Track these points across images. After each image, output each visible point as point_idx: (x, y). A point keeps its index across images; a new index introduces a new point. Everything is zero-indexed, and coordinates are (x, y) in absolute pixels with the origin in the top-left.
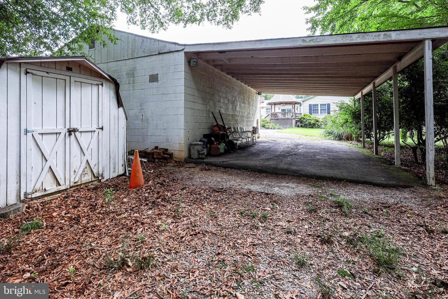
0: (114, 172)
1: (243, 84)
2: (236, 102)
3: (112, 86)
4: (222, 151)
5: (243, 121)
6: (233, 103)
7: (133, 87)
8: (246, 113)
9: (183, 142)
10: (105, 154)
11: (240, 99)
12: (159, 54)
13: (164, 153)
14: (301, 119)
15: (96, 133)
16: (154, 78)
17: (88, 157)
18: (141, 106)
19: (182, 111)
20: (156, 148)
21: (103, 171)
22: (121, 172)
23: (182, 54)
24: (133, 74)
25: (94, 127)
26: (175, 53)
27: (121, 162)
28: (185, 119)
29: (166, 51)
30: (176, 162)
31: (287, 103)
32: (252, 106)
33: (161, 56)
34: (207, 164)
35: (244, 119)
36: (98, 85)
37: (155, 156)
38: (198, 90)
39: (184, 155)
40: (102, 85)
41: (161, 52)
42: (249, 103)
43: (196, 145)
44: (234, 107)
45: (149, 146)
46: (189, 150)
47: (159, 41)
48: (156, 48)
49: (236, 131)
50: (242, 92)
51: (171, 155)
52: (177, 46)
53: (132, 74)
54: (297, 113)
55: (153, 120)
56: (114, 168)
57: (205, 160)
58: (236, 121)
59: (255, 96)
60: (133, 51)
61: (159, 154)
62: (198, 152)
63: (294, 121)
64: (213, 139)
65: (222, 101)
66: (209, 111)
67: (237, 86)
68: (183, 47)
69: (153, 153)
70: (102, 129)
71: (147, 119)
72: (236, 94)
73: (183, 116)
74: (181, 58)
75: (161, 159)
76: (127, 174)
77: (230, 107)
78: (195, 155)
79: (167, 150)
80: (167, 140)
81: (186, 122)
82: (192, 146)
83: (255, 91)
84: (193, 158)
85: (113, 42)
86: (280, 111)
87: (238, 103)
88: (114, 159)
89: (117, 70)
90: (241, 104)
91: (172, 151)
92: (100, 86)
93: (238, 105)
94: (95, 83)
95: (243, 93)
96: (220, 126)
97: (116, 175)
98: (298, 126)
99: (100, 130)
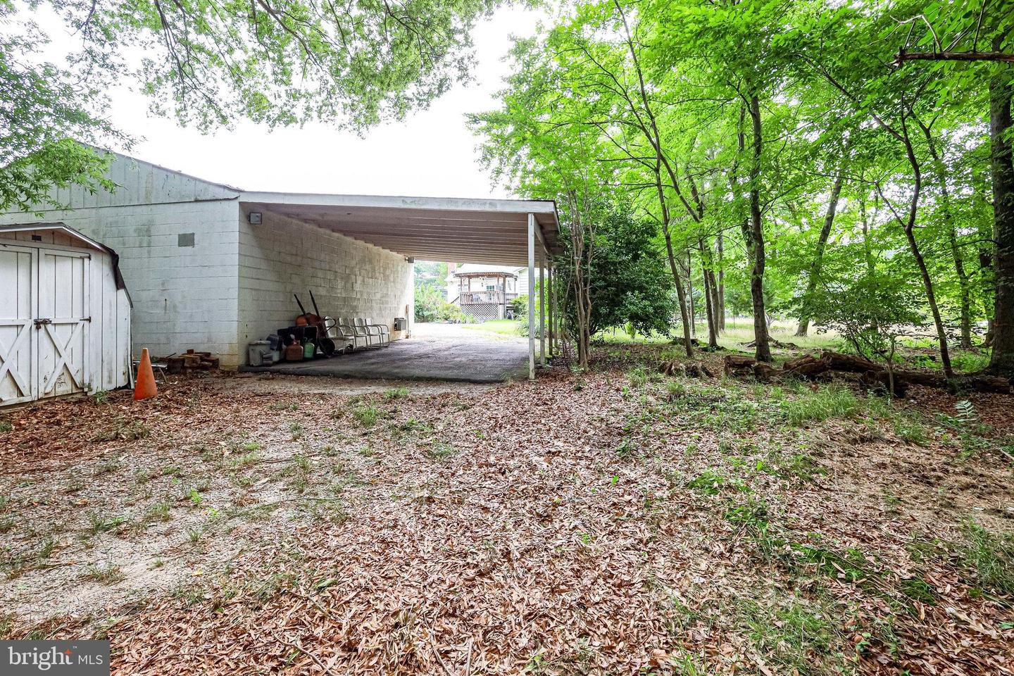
0: (110, 382)
1: (370, 246)
2: (353, 277)
3: (107, 259)
4: (308, 354)
5: (371, 308)
6: (346, 278)
7: (149, 252)
8: (378, 296)
9: (235, 341)
10: (93, 357)
11: (363, 272)
12: (197, 201)
13: (202, 359)
14: (514, 304)
15: (80, 326)
16: (186, 240)
17: (66, 358)
18: (163, 284)
19: (234, 293)
20: (190, 352)
21: (91, 380)
22: (122, 382)
23: (236, 205)
24: (148, 230)
25: (77, 317)
26: (223, 202)
27: (122, 369)
28: (239, 305)
29: (208, 198)
30: (223, 372)
31: (490, 275)
32: (394, 282)
33: (199, 205)
34: (272, 372)
35: (374, 304)
36: (82, 258)
37: (186, 365)
38: (267, 259)
39: (238, 360)
40: (90, 258)
41: (199, 198)
42: (386, 278)
43: (257, 344)
44: (349, 285)
45: (177, 349)
46: (248, 354)
47: (195, 179)
48: (190, 191)
49: (349, 326)
50: (367, 260)
51: (215, 363)
52: (226, 191)
53: (146, 231)
54: (508, 294)
55: (185, 308)
56: (110, 377)
57: (272, 368)
58: (354, 309)
59: (400, 264)
60: (148, 193)
61: (194, 361)
62: (261, 355)
63: (501, 309)
64: (293, 336)
65: (320, 274)
66: (291, 292)
67: (356, 248)
68: (236, 194)
69: (183, 360)
70: (89, 320)
71: (175, 307)
72: (354, 262)
73: (236, 301)
74: (234, 210)
75: (197, 368)
76: (133, 387)
77: (340, 284)
78: (256, 360)
79: (208, 355)
80: (210, 340)
81: (241, 310)
82: (251, 347)
83: (401, 256)
84: (252, 366)
85: (109, 190)
86: (485, 289)
87: (359, 279)
88: (110, 363)
89: (117, 222)
90: (366, 280)
91: (218, 356)
92: (86, 261)
93: (359, 282)
94: (78, 255)
95: (370, 262)
96: (308, 316)
97: (112, 387)
98: (510, 318)
99: (86, 323)
